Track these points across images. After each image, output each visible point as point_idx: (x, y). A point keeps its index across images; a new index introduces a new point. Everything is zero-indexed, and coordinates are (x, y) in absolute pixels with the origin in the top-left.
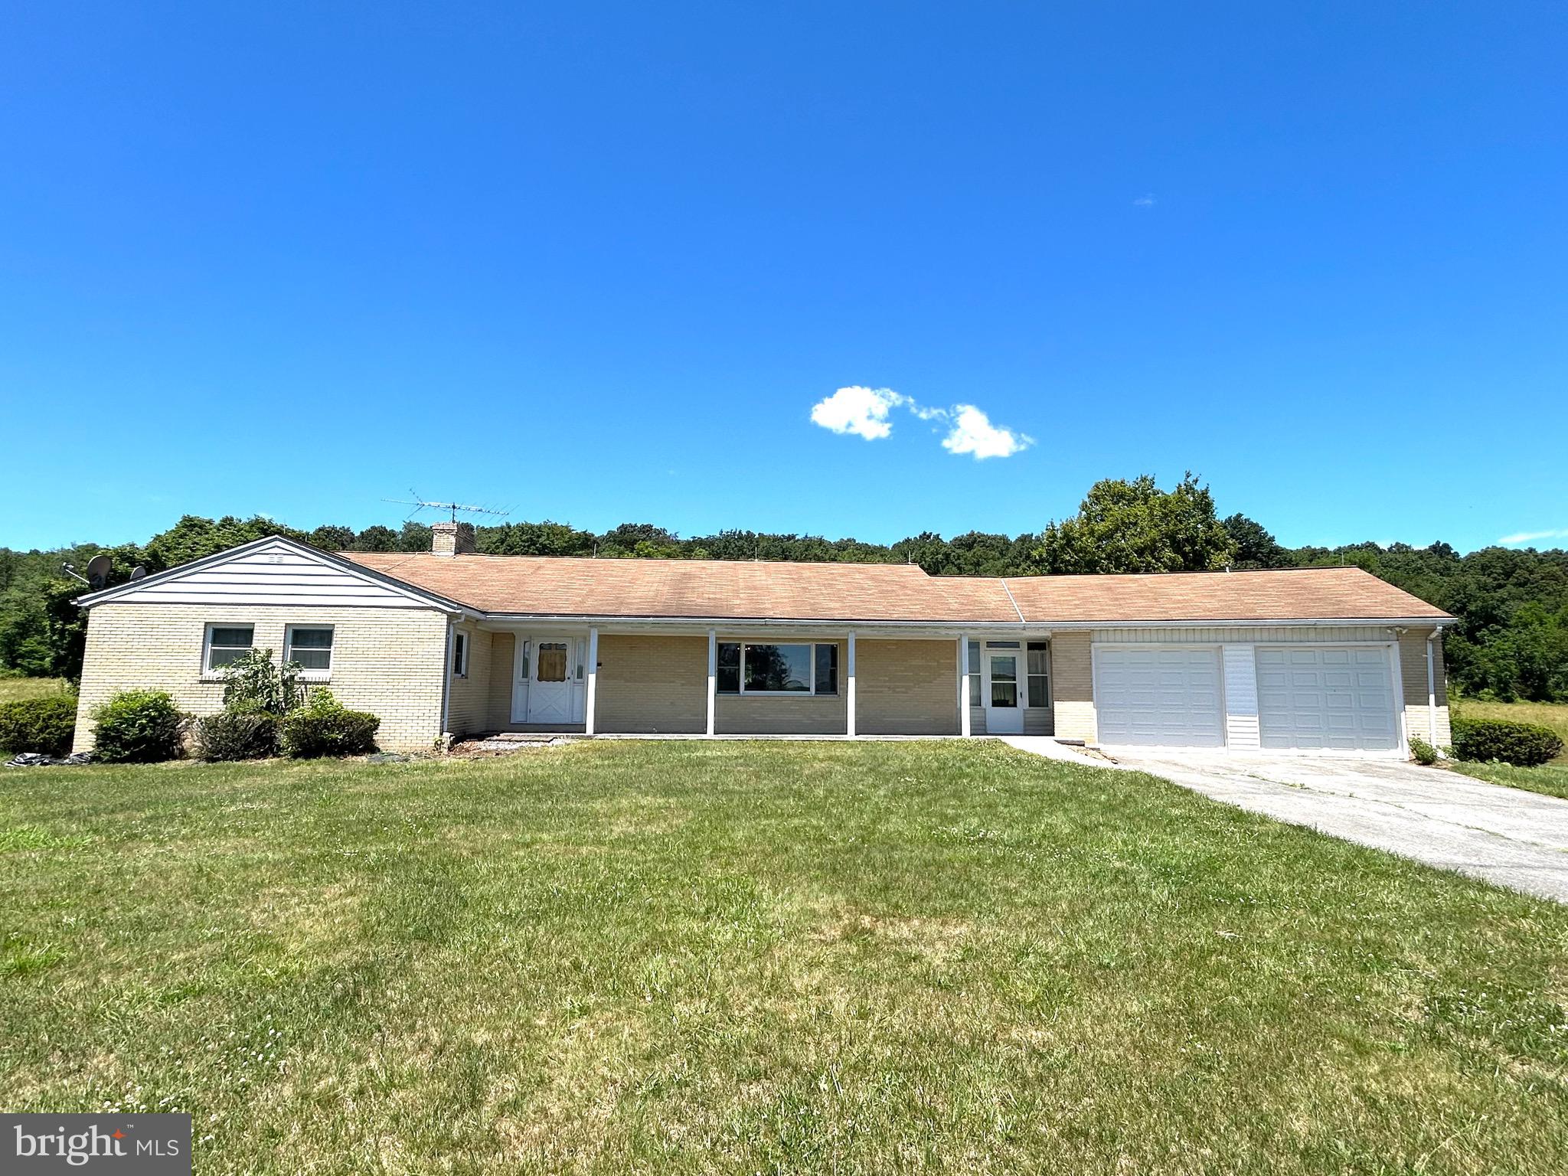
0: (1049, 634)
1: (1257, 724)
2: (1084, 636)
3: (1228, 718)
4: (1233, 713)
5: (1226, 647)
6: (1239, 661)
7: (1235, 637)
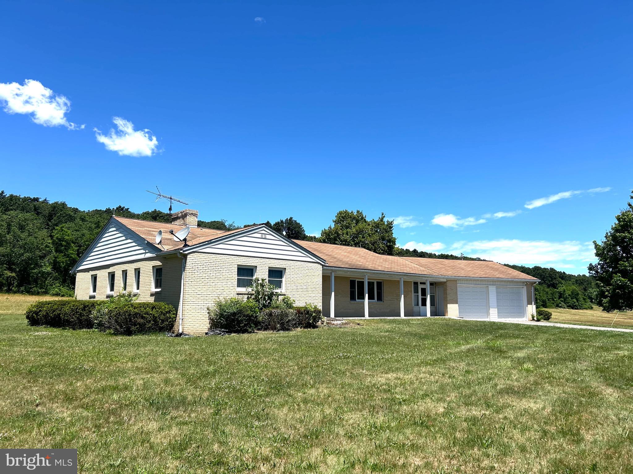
0: (445, 280)
1: (497, 311)
2: (455, 281)
3: (491, 309)
4: (492, 308)
5: (490, 286)
6: (492, 290)
7: (492, 283)
